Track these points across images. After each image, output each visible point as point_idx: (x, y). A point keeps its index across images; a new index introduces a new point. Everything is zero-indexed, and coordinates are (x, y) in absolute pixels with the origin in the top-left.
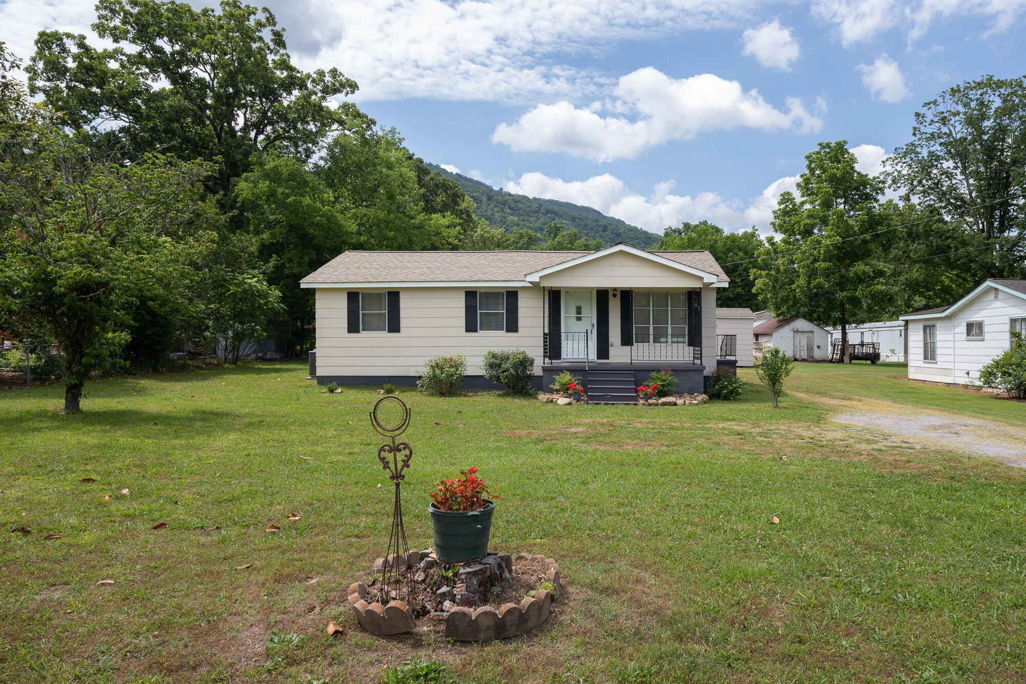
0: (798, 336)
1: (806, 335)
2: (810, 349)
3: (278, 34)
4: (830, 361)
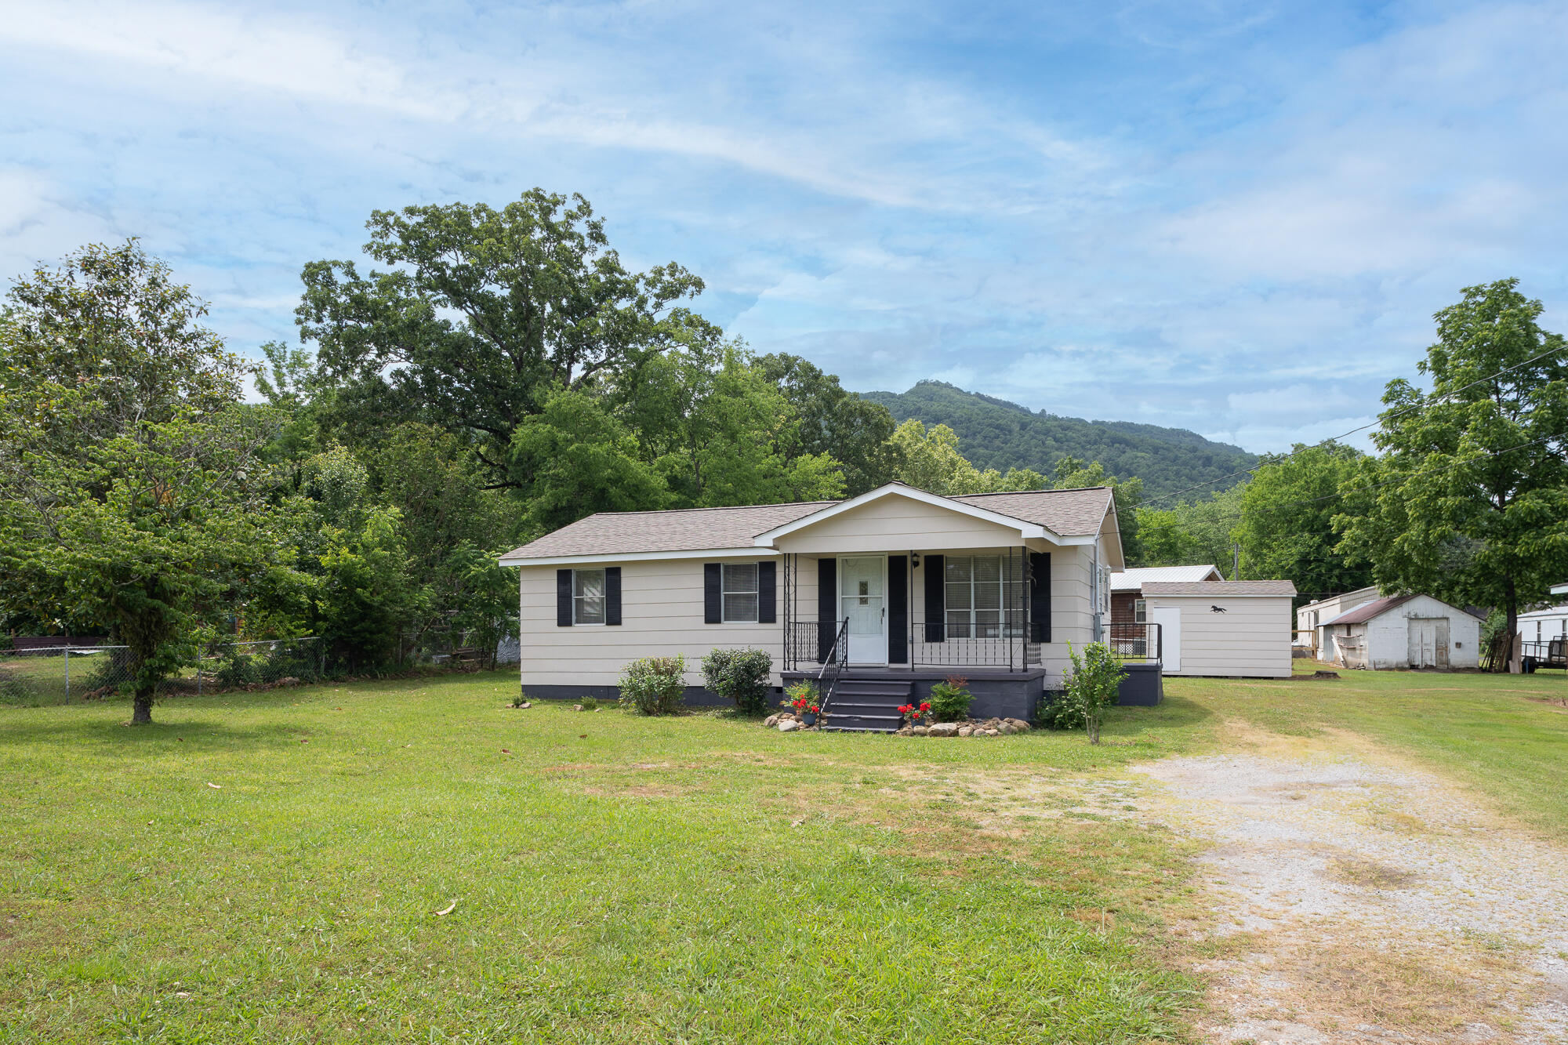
0: (1418, 626)
1: (1433, 625)
2: (1442, 648)
3: (595, 226)
4: (1483, 670)
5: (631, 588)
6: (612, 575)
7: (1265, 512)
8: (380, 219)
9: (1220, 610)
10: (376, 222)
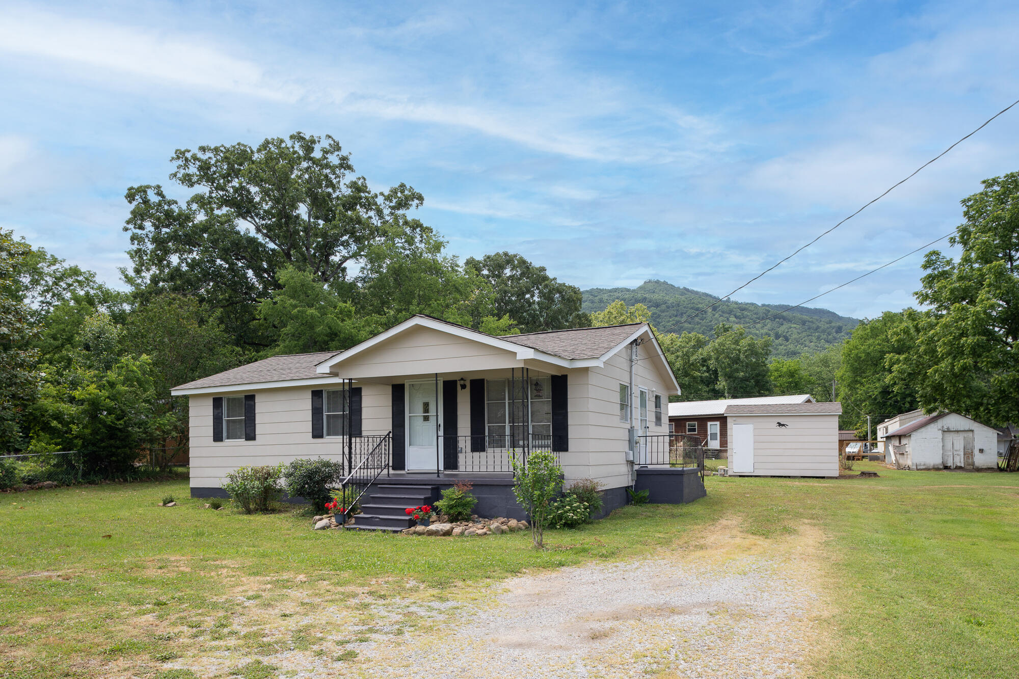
0: (949, 437)
1: (962, 435)
2: (968, 453)
3: (344, 158)
4: (1000, 470)
5: (262, 407)
6: (250, 398)
7: (858, 358)
8: (180, 154)
9: (783, 425)
10: (178, 158)
